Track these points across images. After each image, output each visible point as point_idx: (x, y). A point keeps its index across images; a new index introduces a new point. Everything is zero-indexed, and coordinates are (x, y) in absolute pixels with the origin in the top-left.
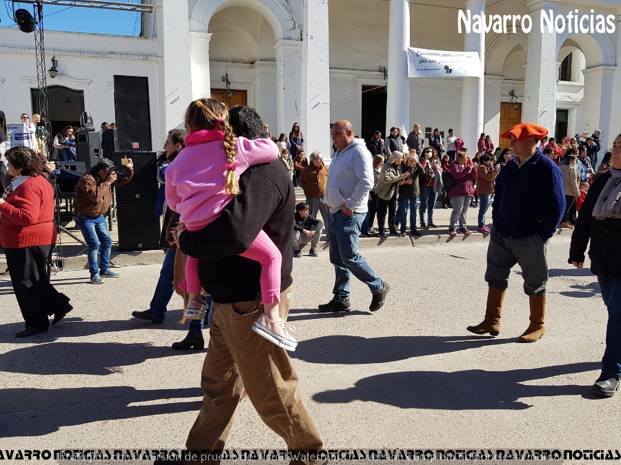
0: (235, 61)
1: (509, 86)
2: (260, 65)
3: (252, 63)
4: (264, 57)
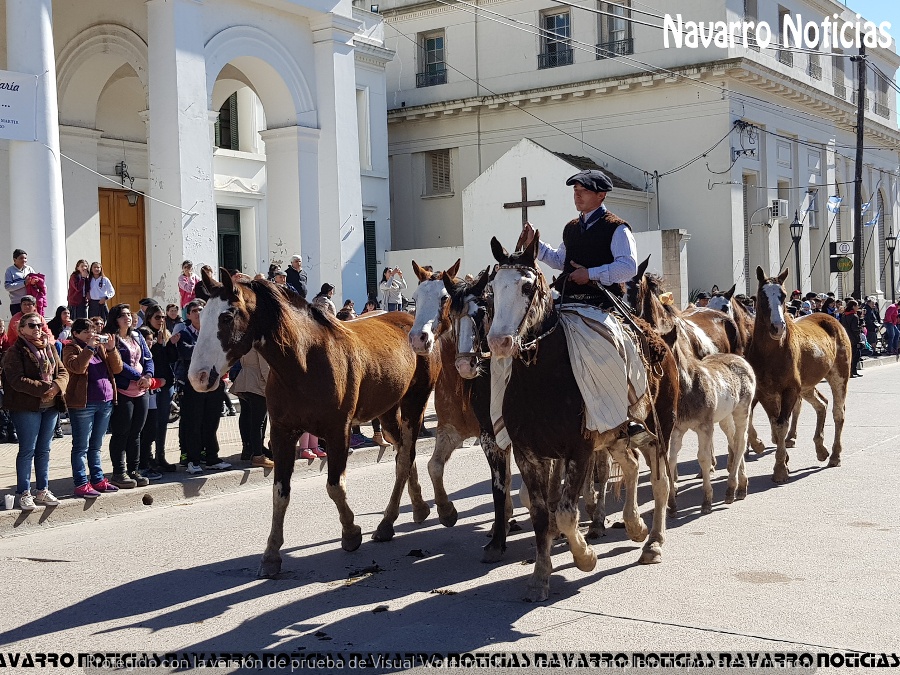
1: (114, 153)
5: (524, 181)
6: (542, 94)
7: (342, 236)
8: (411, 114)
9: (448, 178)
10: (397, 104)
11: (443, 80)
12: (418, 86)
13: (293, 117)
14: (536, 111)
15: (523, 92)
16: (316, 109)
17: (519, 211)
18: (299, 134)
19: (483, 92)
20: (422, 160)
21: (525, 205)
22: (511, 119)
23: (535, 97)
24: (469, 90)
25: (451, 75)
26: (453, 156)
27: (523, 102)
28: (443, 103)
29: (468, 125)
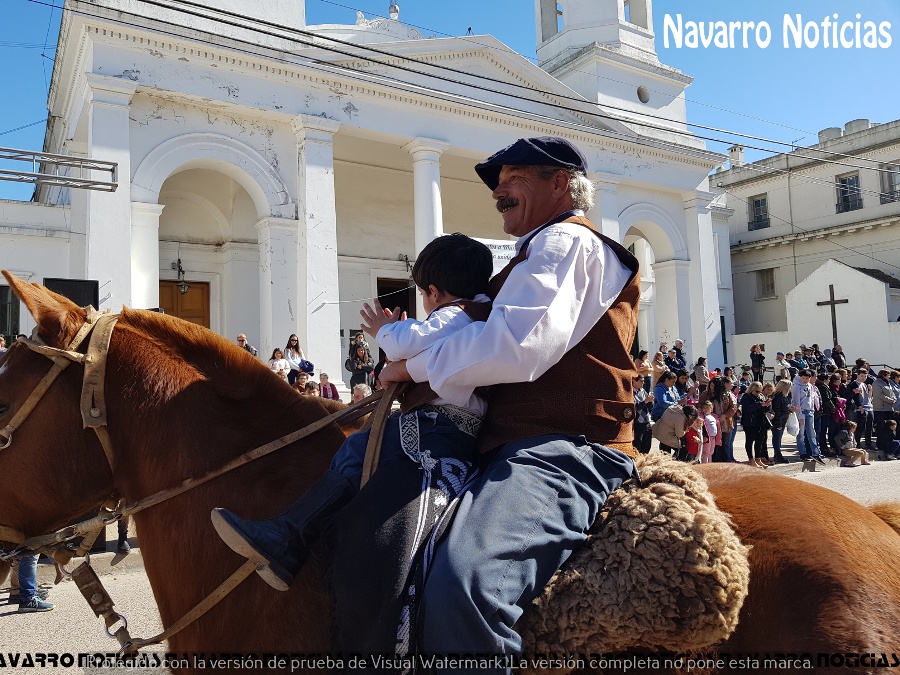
0: (193, 242)
2: (232, 248)
3: (219, 245)
4: (236, 237)
5: (831, 287)
6: (841, 230)
7: (707, 326)
8: (745, 248)
9: (773, 287)
10: (735, 242)
11: (767, 225)
12: (750, 230)
13: (672, 254)
14: (837, 241)
15: (825, 229)
16: (687, 249)
17: (829, 307)
18: (676, 264)
19: (796, 230)
20: (754, 276)
21: (832, 303)
22: (819, 247)
23: (835, 232)
24: (787, 230)
25: (773, 222)
26: (776, 272)
27: (826, 236)
28: (768, 240)
29: (788, 252)
